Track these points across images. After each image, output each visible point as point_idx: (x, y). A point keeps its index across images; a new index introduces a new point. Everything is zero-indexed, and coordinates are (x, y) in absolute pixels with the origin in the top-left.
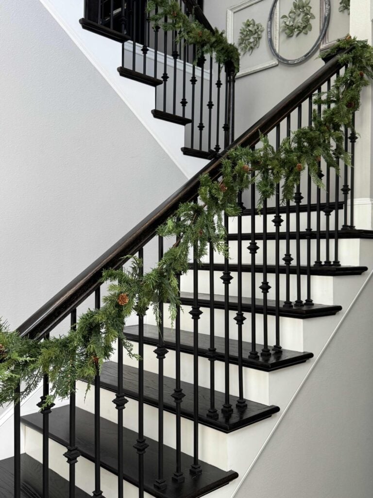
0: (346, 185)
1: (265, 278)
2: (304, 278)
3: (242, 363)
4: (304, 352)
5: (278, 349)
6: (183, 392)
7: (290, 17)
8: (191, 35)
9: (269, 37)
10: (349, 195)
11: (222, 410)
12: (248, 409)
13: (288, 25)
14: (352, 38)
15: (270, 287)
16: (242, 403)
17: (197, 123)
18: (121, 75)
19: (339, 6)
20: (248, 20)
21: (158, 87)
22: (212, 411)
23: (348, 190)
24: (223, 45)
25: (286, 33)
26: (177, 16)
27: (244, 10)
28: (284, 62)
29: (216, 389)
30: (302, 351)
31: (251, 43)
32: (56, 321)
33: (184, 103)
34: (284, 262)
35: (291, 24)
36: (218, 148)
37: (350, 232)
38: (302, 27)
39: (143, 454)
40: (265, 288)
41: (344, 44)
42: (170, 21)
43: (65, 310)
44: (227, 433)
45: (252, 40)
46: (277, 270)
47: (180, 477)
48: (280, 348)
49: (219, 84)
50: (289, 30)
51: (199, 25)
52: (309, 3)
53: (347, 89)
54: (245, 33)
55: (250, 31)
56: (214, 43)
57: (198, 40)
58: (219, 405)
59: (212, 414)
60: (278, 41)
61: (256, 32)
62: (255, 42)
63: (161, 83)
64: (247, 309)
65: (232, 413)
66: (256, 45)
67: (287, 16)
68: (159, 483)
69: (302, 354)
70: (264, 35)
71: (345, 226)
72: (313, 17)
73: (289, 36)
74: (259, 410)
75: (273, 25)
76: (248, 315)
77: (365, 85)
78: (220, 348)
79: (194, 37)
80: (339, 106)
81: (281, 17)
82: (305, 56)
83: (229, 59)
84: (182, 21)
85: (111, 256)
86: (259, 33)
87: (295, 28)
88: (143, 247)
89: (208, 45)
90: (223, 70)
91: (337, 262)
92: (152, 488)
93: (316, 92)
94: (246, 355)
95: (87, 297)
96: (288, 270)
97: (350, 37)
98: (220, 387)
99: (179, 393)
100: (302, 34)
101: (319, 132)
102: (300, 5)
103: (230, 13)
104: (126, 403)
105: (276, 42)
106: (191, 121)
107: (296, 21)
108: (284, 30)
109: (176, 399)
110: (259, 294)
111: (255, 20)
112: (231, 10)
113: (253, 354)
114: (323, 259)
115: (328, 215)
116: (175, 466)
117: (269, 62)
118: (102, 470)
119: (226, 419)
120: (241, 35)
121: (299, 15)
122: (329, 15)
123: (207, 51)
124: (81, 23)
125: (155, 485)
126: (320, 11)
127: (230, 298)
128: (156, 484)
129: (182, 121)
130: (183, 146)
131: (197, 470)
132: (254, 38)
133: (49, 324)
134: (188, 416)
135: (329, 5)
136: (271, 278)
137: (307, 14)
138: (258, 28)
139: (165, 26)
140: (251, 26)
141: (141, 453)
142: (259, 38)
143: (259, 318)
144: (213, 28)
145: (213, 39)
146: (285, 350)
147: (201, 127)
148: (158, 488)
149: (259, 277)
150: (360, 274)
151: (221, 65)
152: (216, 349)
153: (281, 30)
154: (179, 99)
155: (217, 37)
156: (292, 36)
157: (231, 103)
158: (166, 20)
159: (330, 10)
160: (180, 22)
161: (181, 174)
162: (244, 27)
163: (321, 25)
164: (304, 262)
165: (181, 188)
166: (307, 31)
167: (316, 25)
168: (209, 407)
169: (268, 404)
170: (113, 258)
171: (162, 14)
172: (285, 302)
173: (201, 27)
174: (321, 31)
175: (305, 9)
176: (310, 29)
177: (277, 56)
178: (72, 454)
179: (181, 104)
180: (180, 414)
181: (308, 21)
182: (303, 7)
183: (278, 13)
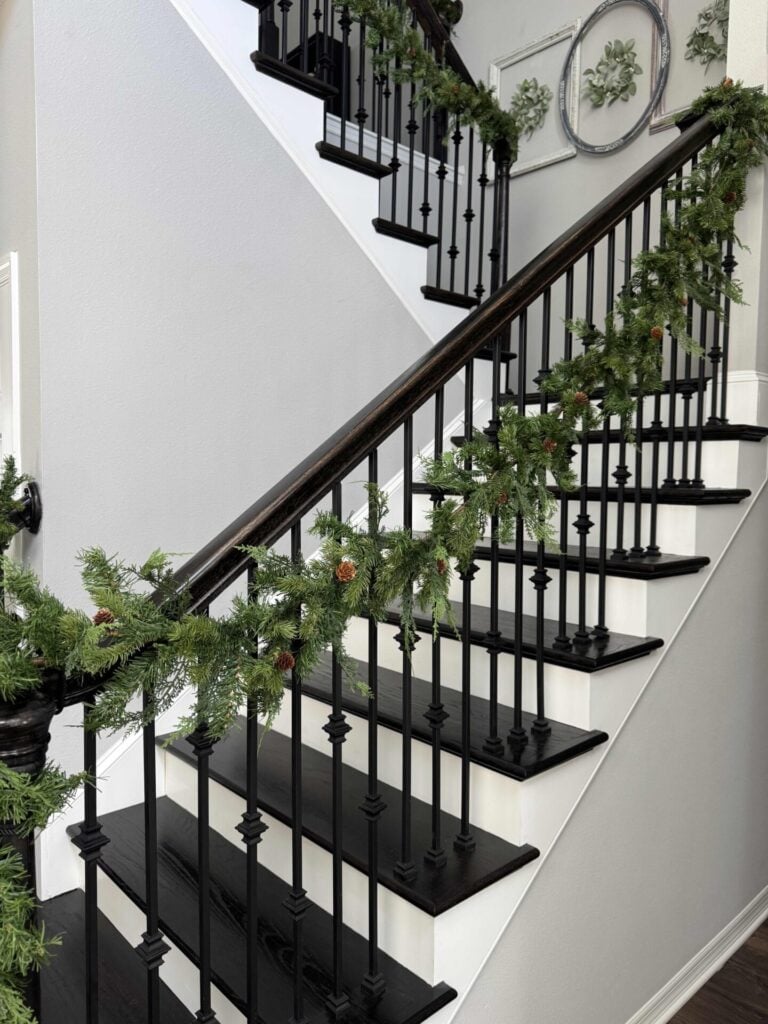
0: (716, 347)
1: (584, 508)
2: (646, 508)
3: (543, 657)
4: (647, 638)
5: (602, 632)
6: (444, 709)
7: (598, 72)
8: (439, 91)
9: (562, 108)
10: (720, 365)
11: (509, 738)
12: (552, 737)
13: (594, 86)
14: (735, 83)
15: (592, 524)
16: (542, 727)
17: (446, 245)
18: (323, 155)
19: (685, 49)
20: (526, 81)
21: (383, 179)
22: (493, 741)
23: (719, 355)
24: (492, 111)
25: (592, 100)
26: (416, 57)
27: (520, 63)
28: (587, 151)
29: (500, 700)
30: (644, 636)
31: (530, 119)
32: (220, 583)
33: (425, 210)
34: (615, 480)
35: (600, 85)
36: (479, 290)
37: (720, 430)
38: (619, 89)
39: (376, 821)
40: (584, 525)
41: (720, 93)
42: (406, 66)
43: (237, 564)
44: (521, 780)
45: (531, 114)
46: (604, 495)
47: (441, 857)
48: (606, 630)
49: (483, 180)
50: (598, 95)
51: (454, 75)
52: (631, 48)
53: (723, 171)
54: (520, 103)
55: (529, 99)
56: (478, 107)
57: (452, 100)
58: (504, 730)
59: (493, 747)
60: (576, 114)
61: (539, 101)
62: (538, 118)
63: (389, 173)
64: (553, 562)
65: (527, 744)
66: (538, 123)
67: (594, 70)
68: (403, 869)
69: (645, 642)
70: (553, 106)
71: (713, 418)
72: (639, 71)
73: (597, 106)
74: (573, 738)
75: (568, 87)
76: (554, 574)
77: (755, 165)
78: (507, 632)
79: (445, 96)
80: (708, 202)
81: (583, 71)
82: (624, 138)
83: (502, 137)
84: (425, 65)
85: (320, 462)
86: (545, 101)
87: (608, 91)
88: (378, 448)
89: (468, 112)
90: (490, 156)
91: (698, 481)
92: (390, 876)
93: (674, 177)
94: (549, 642)
95: (278, 539)
96: (622, 496)
97: (731, 81)
98: (505, 698)
99: (439, 711)
100: (619, 100)
101: (677, 253)
102: (618, 50)
103: (495, 70)
104: (348, 731)
105: (573, 116)
106: (437, 241)
107: (609, 79)
108: (587, 96)
109: (433, 721)
110: (573, 538)
111: (537, 78)
112: (497, 65)
113: (561, 641)
114: (677, 475)
115: (687, 398)
116: (430, 836)
117: (562, 151)
118: (305, 841)
119: (515, 756)
120: (513, 106)
121: (614, 69)
122: (668, 65)
123: (465, 122)
124: (253, 61)
125: (394, 871)
126: (653, 58)
127: (525, 545)
128: (396, 869)
129: (422, 240)
130: (424, 284)
131: (466, 845)
132: (535, 111)
133: (208, 590)
134: (453, 749)
135: (669, 48)
136: (594, 509)
137: (629, 66)
138: (542, 94)
139: (396, 75)
140: (531, 90)
141: (373, 819)
142: (545, 111)
143: (573, 577)
144: (476, 82)
145: (476, 101)
146: (614, 634)
147: (453, 253)
148: (402, 878)
149: (574, 507)
150: (737, 502)
151: (489, 148)
152: (500, 633)
153: (582, 95)
154: (418, 203)
155: (482, 97)
156: (600, 106)
157: (504, 214)
158: (398, 65)
159: (669, 56)
160: (421, 67)
161: (421, 335)
162: (518, 92)
163: (654, 84)
164: (647, 483)
165: (423, 358)
166: (628, 96)
167: (644, 83)
168: (487, 733)
169: (588, 728)
170: (325, 466)
171: (391, 53)
172: (614, 551)
173: (456, 78)
174: (653, 96)
175: (626, 57)
176: (634, 92)
177: (575, 140)
178: (252, 828)
179: (421, 213)
180: (439, 744)
181: (629, 77)
182: (622, 54)
183: (578, 66)
